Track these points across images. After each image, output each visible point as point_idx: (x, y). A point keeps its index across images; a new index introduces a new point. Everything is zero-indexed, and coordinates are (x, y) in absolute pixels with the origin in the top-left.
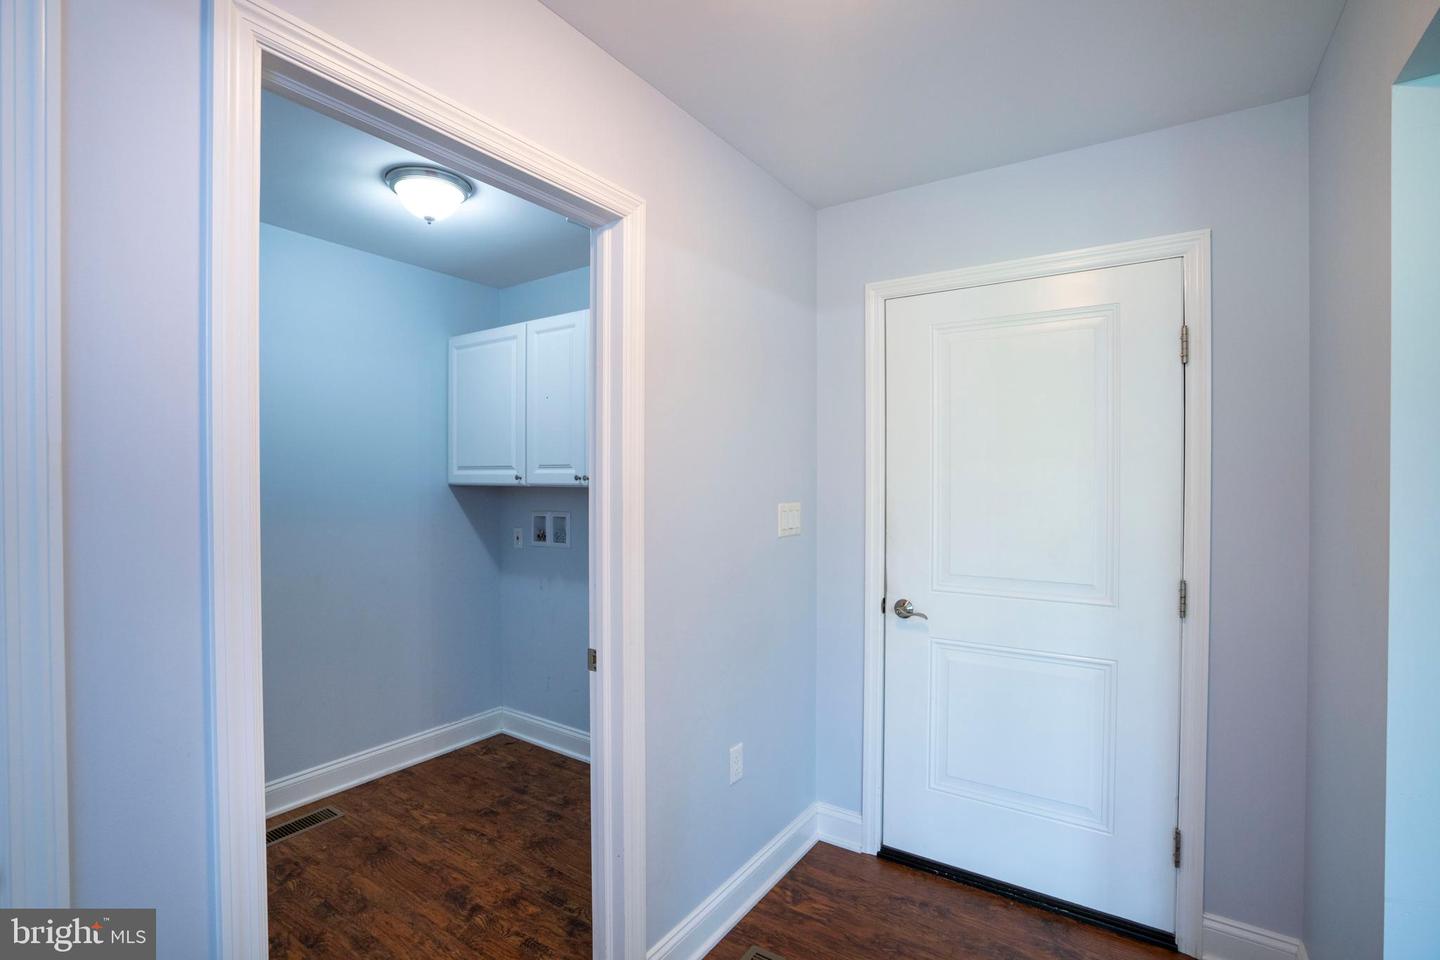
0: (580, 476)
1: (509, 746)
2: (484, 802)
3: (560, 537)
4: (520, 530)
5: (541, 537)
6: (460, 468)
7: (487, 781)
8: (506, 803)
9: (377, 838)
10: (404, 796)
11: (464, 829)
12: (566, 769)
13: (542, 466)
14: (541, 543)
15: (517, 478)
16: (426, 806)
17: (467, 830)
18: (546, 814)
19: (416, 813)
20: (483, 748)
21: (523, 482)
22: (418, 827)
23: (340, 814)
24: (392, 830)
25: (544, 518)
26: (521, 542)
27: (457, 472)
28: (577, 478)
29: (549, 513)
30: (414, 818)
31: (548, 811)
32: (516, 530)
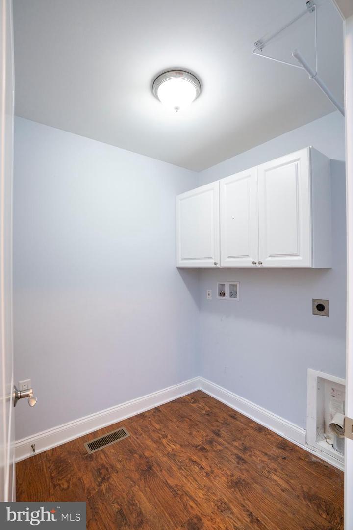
0: (256, 261)
1: (206, 399)
2: (198, 441)
3: (233, 294)
4: (211, 291)
5: (222, 294)
6: (183, 259)
7: (198, 423)
8: (211, 442)
9: (146, 458)
10: (158, 427)
11: (191, 460)
12: (237, 420)
13: (230, 257)
14: (222, 298)
15: (216, 263)
16: (169, 437)
17: (193, 461)
18: (234, 457)
19: (164, 441)
20: (192, 398)
21: (218, 266)
22: (166, 453)
23: (128, 435)
24: (153, 452)
25: (224, 284)
26: (210, 298)
27: (181, 261)
28: (254, 263)
29: (227, 282)
30: (163, 445)
31: (236, 454)
32: (208, 290)
